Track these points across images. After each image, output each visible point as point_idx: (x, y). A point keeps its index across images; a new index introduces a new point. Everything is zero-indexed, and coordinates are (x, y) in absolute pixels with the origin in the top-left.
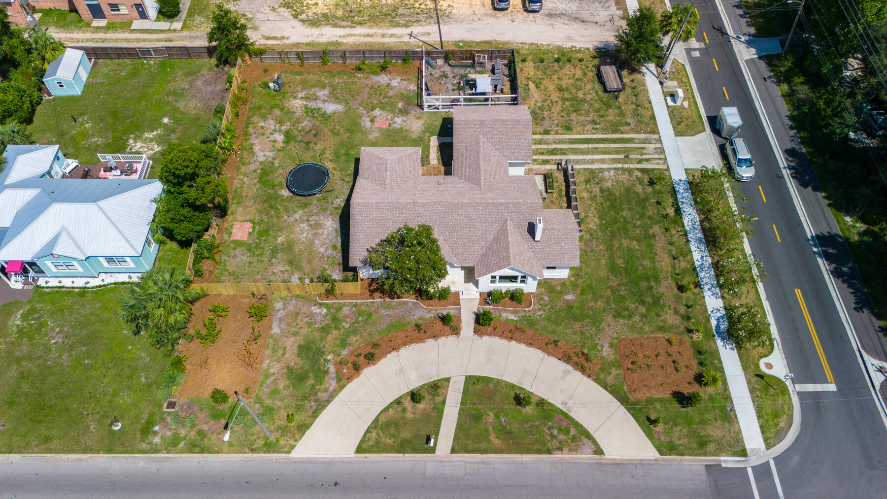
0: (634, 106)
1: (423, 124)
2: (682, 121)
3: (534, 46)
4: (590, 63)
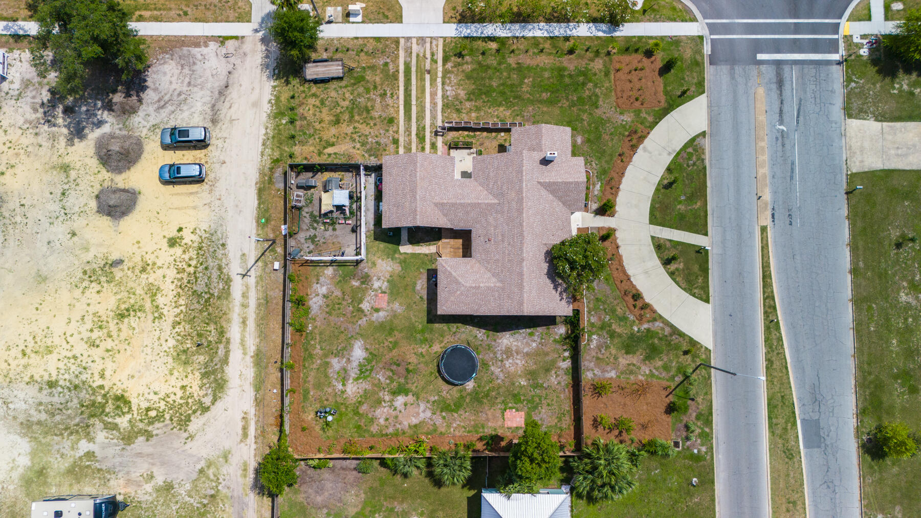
0: (362, 54)
1: (383, 260)
2: (383, 13)
3: (268, 143)
4: (298, 88)
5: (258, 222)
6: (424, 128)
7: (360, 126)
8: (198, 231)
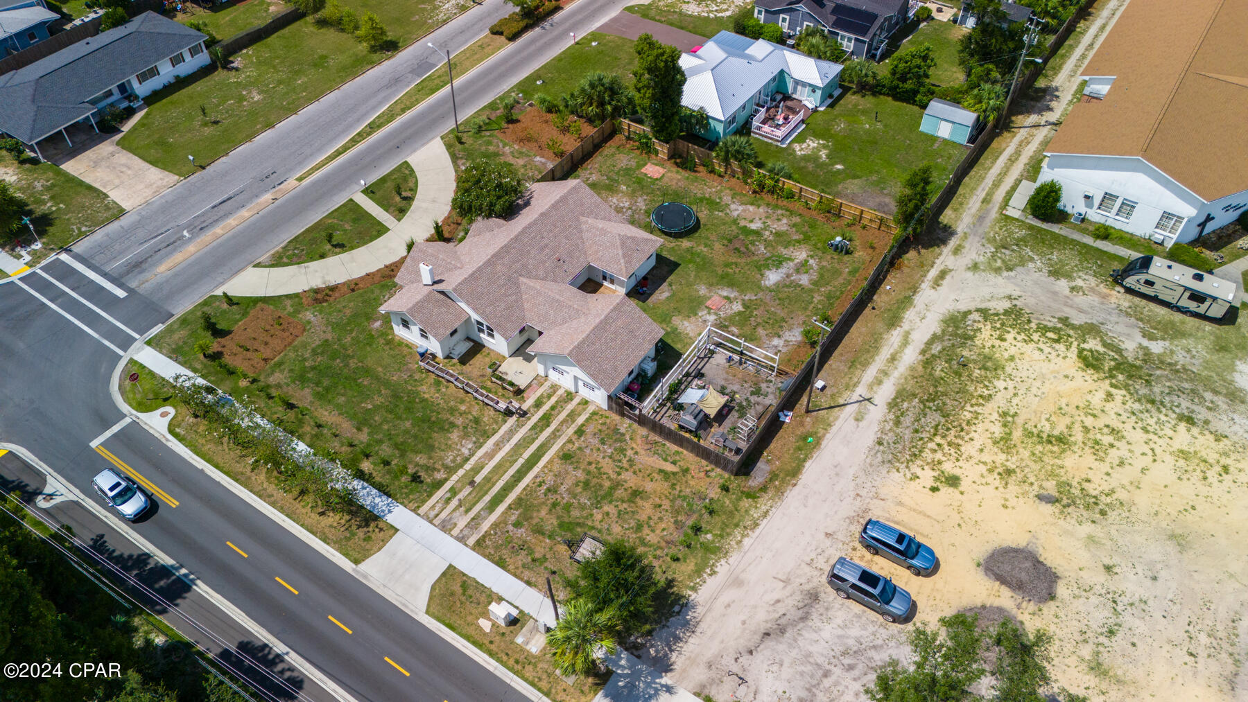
1: (687, 334)
2: (464, 594)
4: (660, 567)
5: (818, 443)
6: (533, 428)
7: (610, 472)
8: (909, 475)
